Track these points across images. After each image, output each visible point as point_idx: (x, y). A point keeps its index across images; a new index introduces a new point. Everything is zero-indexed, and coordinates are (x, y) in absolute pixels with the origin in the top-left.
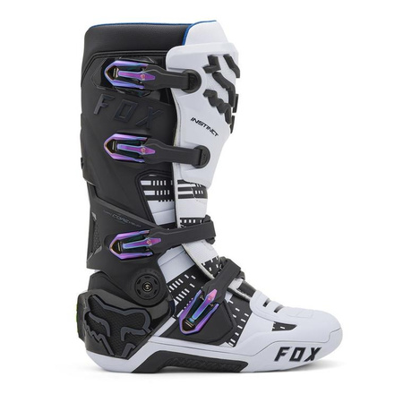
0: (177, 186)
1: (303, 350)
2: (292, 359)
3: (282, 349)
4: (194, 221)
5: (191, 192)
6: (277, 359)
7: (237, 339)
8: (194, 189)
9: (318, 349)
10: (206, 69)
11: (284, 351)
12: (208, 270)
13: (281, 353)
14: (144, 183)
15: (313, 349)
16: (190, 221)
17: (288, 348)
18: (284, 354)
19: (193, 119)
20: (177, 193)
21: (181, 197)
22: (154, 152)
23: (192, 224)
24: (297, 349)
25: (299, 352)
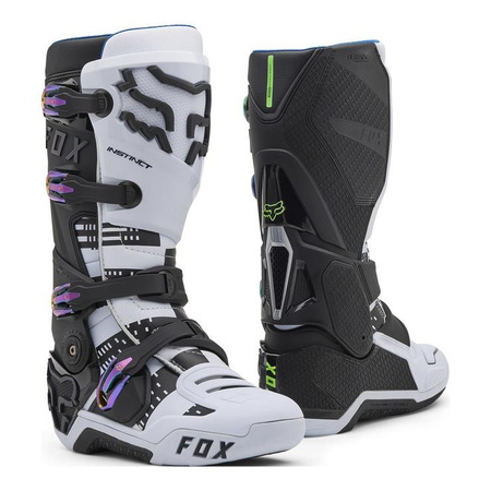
0: (101, 230)
1: (209, 443)
2: (196, 453)
3: (185, 439)
4: (120, 273)
5: (119, 238)
6: (179, 451)
7: (146, 421)
8: (123, 234)
9: (231, 444)
10: (120, 87)
11: (187, 442)
12: (133, 334)
13: (183, 445)
14: (79, 227)
15: (223, 444)
16: (115, 273)
17: (191, 439)
18: (188, 446)
19: (110, 149)
20: (101, 239)
21: (105, 243)
22: (72, 190)
23: (118, 275)
24: (202, 441)
25: (204, 445)
